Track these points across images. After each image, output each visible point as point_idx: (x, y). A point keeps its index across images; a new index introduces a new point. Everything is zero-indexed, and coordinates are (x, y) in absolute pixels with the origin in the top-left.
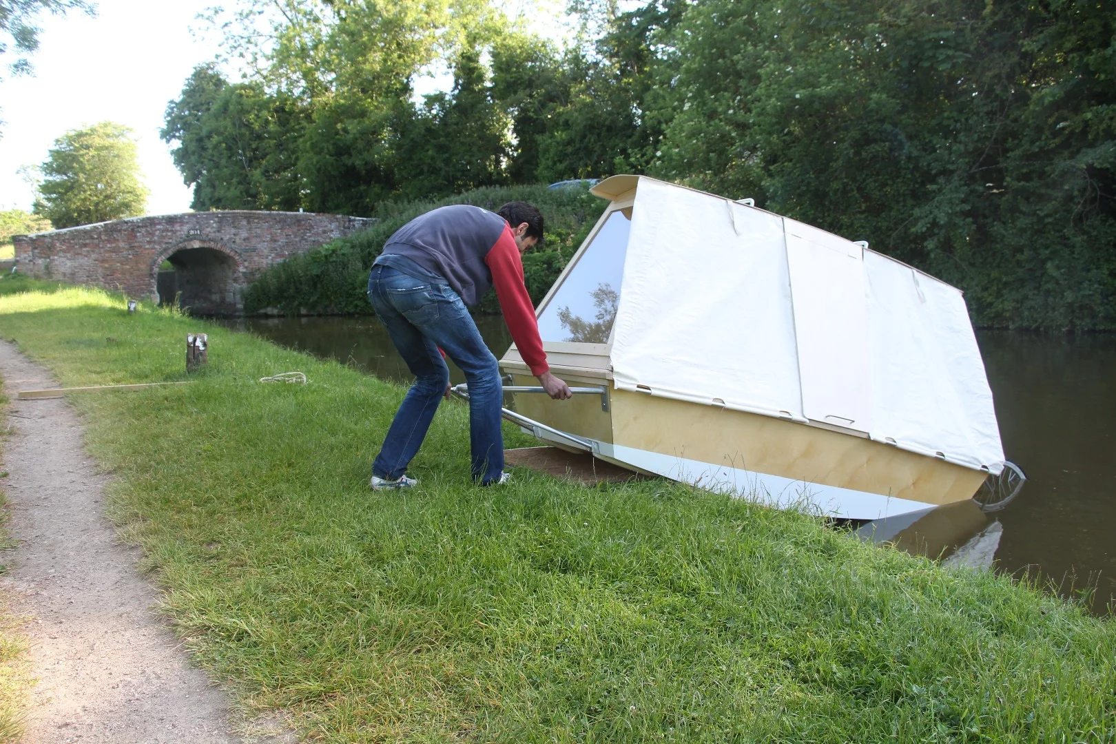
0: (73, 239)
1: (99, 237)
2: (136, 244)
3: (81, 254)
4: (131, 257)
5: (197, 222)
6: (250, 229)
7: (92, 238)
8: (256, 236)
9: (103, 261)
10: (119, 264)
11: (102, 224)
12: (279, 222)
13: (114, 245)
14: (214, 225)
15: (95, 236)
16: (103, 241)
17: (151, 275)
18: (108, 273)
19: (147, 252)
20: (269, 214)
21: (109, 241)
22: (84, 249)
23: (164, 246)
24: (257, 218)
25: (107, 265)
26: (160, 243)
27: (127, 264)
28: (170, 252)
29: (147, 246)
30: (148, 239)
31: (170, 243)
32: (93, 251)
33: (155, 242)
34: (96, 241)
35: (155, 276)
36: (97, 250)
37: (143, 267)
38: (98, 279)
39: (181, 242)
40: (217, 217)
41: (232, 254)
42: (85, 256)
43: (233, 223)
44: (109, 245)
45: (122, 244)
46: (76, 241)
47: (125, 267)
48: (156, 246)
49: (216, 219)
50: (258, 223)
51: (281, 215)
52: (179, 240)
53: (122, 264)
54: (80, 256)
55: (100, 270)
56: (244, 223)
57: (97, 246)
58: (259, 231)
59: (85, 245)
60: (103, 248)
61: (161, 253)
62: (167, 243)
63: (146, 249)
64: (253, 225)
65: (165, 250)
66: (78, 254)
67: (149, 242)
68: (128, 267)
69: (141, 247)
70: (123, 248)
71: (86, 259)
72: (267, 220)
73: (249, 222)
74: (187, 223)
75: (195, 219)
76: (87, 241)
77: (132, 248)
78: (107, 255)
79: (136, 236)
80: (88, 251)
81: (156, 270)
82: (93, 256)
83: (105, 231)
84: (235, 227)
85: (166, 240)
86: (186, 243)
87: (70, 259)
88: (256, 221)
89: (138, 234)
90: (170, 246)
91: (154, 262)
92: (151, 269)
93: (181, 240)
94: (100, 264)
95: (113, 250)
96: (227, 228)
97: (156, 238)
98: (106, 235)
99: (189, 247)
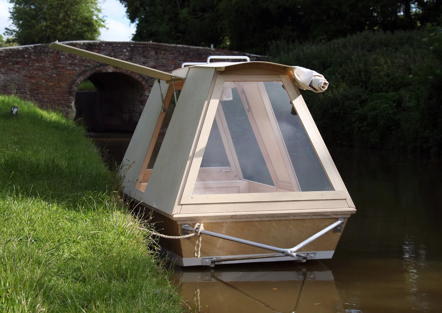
0: (7, 57)
1: (29, 57)
2: (60, 65)
3: (13, 70)
4: (54, 75)
5: (113, 50)
6: (157, 59)
7: (23, 57)
8: (162, 66)
9: (31, 77)
10: (44, 81)
11: (32, 46)
12: (183, 54)
13: (41, 64)
14: (127, 53)
15: (26, 56)
16: (33, 60)
17: (70, 93)
18: (34, 87)
19: (68, 72)
20: (175, 47)
21: (37, 61)
22: (16, 66)
23: (83, 68)
24: (164, 50)
25: (34, 81)
26: (80, 66)
27: (50, 82)
28: (88, 74)
29: (69, 68)
30: (70, 62)
31: (89, 66)
32: (24, 68)
33: (75, 64)
34: (27, 60)
35: (74, 94)
36: (27, 68)
37: (64, 85)
38: (26, 92)
39: (97, 66)
40: (130, 46)
41: (140, 79)
42: (17, 72)
43: (143, 52)
44: (37, 64)
45: (48, 64)
46: (10, 59)
47: (48, 83)
48: (76, 68)
49: (129, 49)
50: (165, 54)
51: (185, 48)
52: (96, 64)
53: (46, 81)
54: (12, 72)
55: (28, 85)
56: (153, 53)
57: (28, 64)
58: (165, 61)
59: (17, 63)
60: (31, 66)
61: (80, 75)
62: (85, 66)
63: (67, 70)
64: (160, 56)
65: (84, 72)
66: (11, 70)
67: (70, 65)
68: (52, 84)
69: (63, 68)
70: (49, 67)
71: (17, 74)
72: (172, 52)
73: (156, 53)
74: (104, 50)
75: (110, 47)
76: (19, 60)
77: (56, 68)
78: (35, 72)
79: (60, 58)
80: (19, 68)
81: (75, 88)
82: (23, 72)
83: (35, 52)
84: (144, 57)
85: (84, 64)
86: (102, 67)
87: (4, 74)
88: (163, 52)
89: (62, 57)
90: (88, 69)
91: (74, 81)
92: (71, 88)
93: (98, 64)
94: (28, 79)
95: (40, 69)
96: (138, 57)
97: (76, 61)
98: (35, 56)
99: (104, 71)
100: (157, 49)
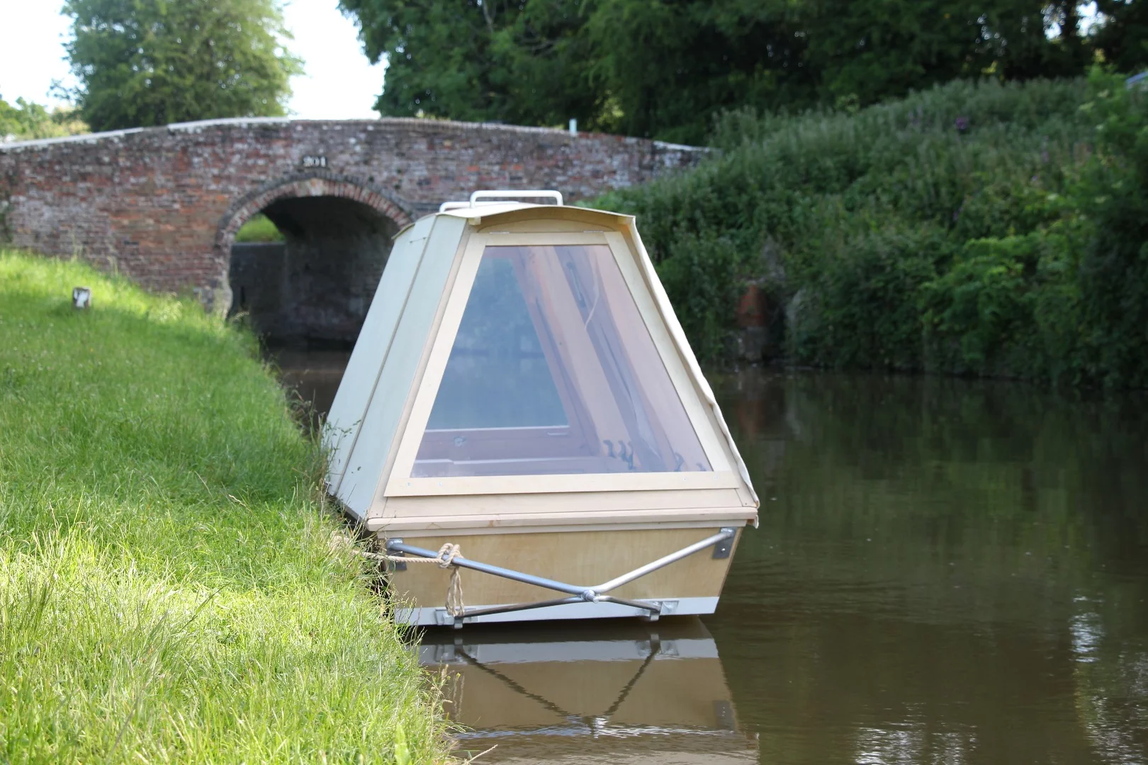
0: (60, 163)
1: (114, 162)
2: (192, 181)
3: (74, 195)
4: (177, 206)
5: (322, 141)
6: (434, 161)
7: (99, 162)
8: (447, 178)
9: (119, 213)
10: (151, 221)
11: (121, 133)
12: (498, 148)
13: (143, 180)
14: (358, 148)
15: (106, 159)
16: (122, 170)
17: (217, 248)
18: (128, 237)
19: (212, 198)
20: (478, 131)
21: (133, 171)
22: (82, 185)
23: (248, 188)
24: (451, 138)
25: (126, 222)
26: (240, 181)
27: (167, 222)
28: (261, 201)
29: (213, 187)
30: (216, 171)
31: (263, 182)
32: (100, 191)
33: (229, 178)
34: (107, 170)
35: (227, 251)
36: (107, 189)
37: (201, 229)
38: (106, 249)
39: (283, 182)
40: (365, 131)
41: (392, 213)
42: (83, 199)
43: (397, 145)
44: (132, 180)
45: (160, 179)
46: (67, 166)
47: (162, 227)
48: (232, 188)
49: (363, 136)
50: (452, 148)
51: (504, 132)
52: (279, 176)
53: (158, 221)
54: (71, 199)
55: (111, 231)
56: (422, 146)
57: (110, 179)
58: (452, 166)
59: (84, 177)
60: (120, 184)
61: (241, 203)
62: (253, 182)
63: (209, 192)
64: (442, 153)
65: (251, 196)
66: (68, 194)
67: (217, 178)
68: (170, 228)
69: (199, 187)
70: (163, 187)
71: (84, 205)
72: (471, 142)
73: (431, 146)
74: (300, 141)
75: (316, 134)
76: (89, 169)
77: (181, 187)
78: (128, 200)
79: (190, 164)
80: (89, 190)
81: (230, 238)
82: (100, 200)
83: (128, 149)
84: (401, 155)
85: (250, 176)
86: (295, 184)
87: (50, 205)
88: (447, 143)
89: (196, 160)
90: (261, 188)
91: (226, 221)
92: (219, 236)
93: (286, 177)
94: (112, 219)
95: (141, 191)
96: (384, 156)
97: (232, 170)
98: (128, 158)
99: (301, 193)
100: (432, 135)
